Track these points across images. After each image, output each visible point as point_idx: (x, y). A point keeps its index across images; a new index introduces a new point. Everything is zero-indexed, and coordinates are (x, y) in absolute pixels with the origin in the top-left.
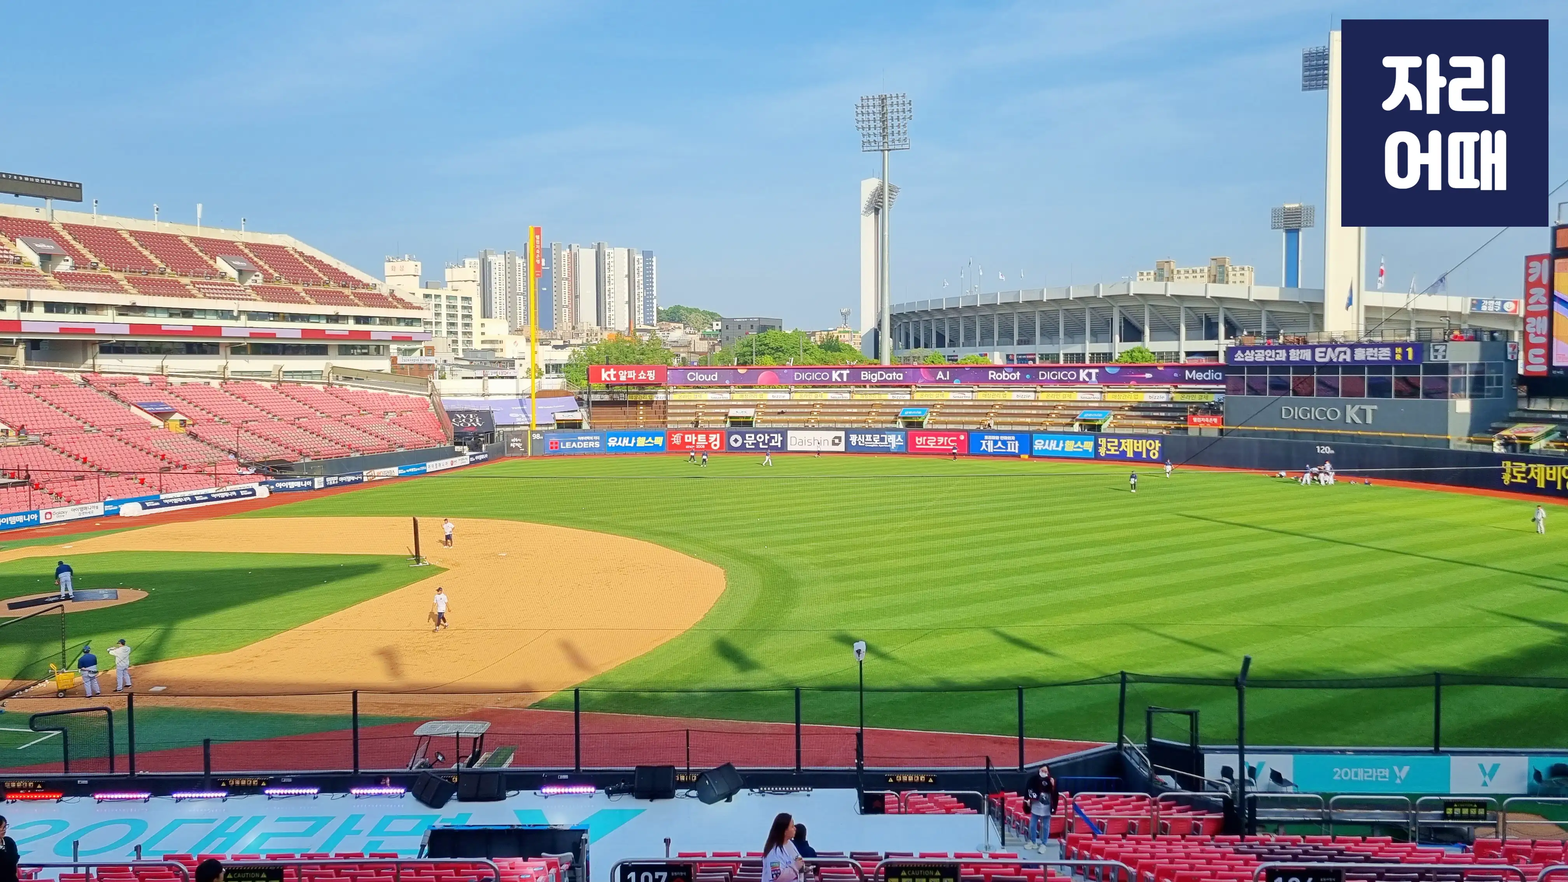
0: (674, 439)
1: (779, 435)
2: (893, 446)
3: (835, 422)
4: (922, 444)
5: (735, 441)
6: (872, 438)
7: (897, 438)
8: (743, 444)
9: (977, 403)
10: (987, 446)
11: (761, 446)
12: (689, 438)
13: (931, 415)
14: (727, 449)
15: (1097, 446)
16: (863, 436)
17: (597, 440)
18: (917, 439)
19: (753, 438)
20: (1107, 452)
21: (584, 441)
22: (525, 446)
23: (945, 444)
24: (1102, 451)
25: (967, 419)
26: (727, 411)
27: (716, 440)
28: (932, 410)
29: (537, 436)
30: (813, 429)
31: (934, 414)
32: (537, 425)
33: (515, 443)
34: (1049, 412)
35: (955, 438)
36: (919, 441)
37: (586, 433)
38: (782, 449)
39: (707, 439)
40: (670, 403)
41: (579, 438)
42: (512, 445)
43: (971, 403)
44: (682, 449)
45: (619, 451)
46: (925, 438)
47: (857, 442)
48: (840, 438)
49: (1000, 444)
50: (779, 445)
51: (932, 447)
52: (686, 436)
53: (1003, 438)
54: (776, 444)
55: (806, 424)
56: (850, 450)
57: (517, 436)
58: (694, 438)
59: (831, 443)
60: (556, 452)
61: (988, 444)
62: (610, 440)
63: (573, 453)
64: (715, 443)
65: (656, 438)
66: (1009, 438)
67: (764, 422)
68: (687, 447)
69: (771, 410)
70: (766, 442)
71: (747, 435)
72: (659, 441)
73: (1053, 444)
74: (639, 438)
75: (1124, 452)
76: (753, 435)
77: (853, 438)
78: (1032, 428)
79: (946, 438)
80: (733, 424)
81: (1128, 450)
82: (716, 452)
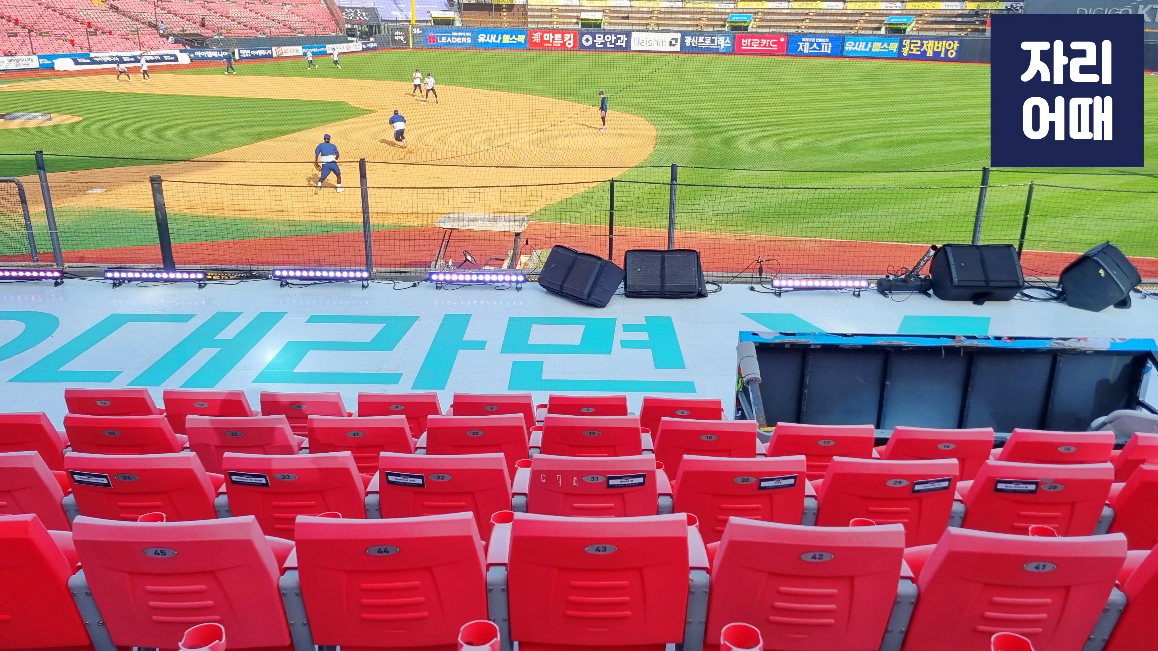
0: (534, 37)
1: (625, 36)
2: (722, 47)
3: (673, 25)
4: (747, 46)
5: (587, 40)
6: (704, 40)
7: (725, 40)
8: (594, 43)
9: (793, 11)
10: (803, 48)
11: (609, 46)
12: (547, 37)
13: (755, 20)
14: (579, 47)
15: (901, 46)
16: (697, 37)
17: (469, 36)
18: (743, 41)
19: (602, 38)
20: (910, 52)
21: (457, 37)
22: (407, 39)
23: (767, 45)
24: (905, 52)
25: (786, 24)
26: (579, 14)
27: (570, 39)
28: (755, 17)
29: (417, 31)
30: (653, 31)
31: (757, 20)
32: (417, 21)
33: (399, 36)
34: (857, 18)
35: (776, 41)
36: (745, 43)
37: (458, 30)
38: (627, 49)
39: (563, 39)
40: (529, 7)
41: (454, 34)
42: (396, 38)
43: (789, 11)
44: (541, 46)
45: (487, 46)
46: (750, 40)
47: (691, 43)
48: (676, 40)
49: (815, 46)
50: (624, 44)
51: (755, 48)
52: (545, 35)
53: (817, 40)
54: (621, 44)
55: (648, 27)
56: (685, 50)
57: (400, 30)
58: (552, 37)
59: (668, 43)
60: (433, 44)
61: (805, 46)
62: (480, 36)
63: (449, 46)
64: (569, 42)
65: (519, 36)
66: (824, 40)
67: (610, 24)
68: (546, 45)
69: (616, 15)
70: (613, 42)
71: (597, 36)
72: (521, 38)
73: (862, 45)
74: (504, 36)
75: (925, 52)
76: (602, 36)
77: (688, 40)
78: (844, 32)
79: (768, 40)
80: (583, 25)
81: (928, 50)
82: (570, 50)
